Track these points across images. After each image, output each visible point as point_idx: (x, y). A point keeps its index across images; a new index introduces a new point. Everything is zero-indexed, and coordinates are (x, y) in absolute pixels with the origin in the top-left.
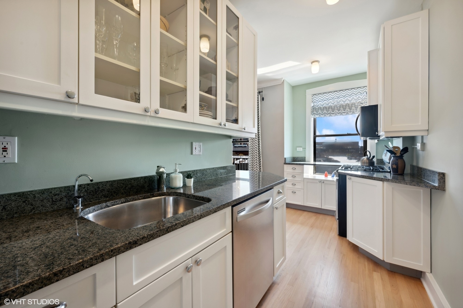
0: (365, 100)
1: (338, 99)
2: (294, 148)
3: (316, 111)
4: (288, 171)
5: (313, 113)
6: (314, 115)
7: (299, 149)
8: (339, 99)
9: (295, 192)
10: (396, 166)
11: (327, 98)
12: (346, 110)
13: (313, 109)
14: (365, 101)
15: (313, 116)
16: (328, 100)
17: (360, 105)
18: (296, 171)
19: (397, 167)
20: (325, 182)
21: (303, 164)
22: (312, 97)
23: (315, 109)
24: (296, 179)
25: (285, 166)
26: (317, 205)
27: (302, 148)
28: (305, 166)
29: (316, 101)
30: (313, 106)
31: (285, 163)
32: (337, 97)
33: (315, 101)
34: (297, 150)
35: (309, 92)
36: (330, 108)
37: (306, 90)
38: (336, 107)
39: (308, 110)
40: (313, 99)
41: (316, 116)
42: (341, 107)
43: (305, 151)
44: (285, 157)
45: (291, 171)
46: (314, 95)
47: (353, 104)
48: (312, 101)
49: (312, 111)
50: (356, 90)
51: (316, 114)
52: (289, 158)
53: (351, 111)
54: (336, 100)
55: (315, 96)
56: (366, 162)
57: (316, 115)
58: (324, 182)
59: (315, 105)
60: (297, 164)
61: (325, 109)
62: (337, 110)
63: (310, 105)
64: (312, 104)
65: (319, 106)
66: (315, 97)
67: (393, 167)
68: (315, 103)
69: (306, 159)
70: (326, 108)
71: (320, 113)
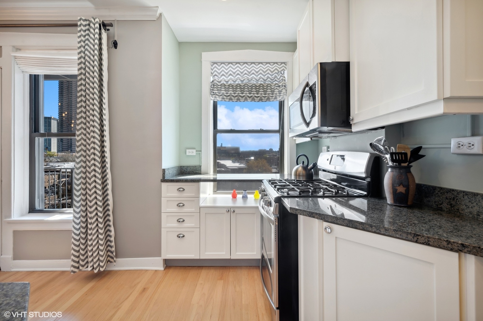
0: (283, 82)
1: (248, 75)
2: (181, 151)
3: (218, 90)
4: (169, 195)
5: (212, 93)
6: (214, 96)
7: (190, 152)
8: (250, 76)
9: (184, 236)
10: (405, 189)
11: (234, 71)
12: (260, 93)
13: (212, 86)
14: (283, 84)
15: (213, 98)
16: (234, 75)
17: (276, 89)
18: (185, 194)
19: (407, 190)
20: (236, 210)
21: (198, 181)
22: (212, 66)
23: (215, 87)
24: (185, 209)
25: (164, 185)
26: (222, 254)
27: (195, 150)
28: (202, 183)
29: (217, 74)
30: (213, 81)
31: (164, 180)
32: (248, 71)
33: (215, 73)
34: (187, 154)
35: (208, 57)
36: (238, 87)
37: (202, 53)
38: (246, 88)
39: (206, 88)
40: (212, 70)
41: (218, 99)
42: (254, 88)
43: (200, 155)
44: (163, 168)
45: (176, 194)
46: (214, 63)
47: (269, 85)
48: (212, 73)
49: (212, 89)
50: (272, 66)
51: (218, 94)
52: (173, 168)
53: (266, 96)
54: (246, 77)
55: (215, 65)
56: (303, 174)
57: (217, 96)
58: (234, 211)
59: (215, 80)
60: (186, 181)
61: (231, 87)
62: (247, 92)
63: (207, 80)
64: (212, 77)
65: (222, 83)
66: (215, 67)
67: (398, 191)
68: (216, 77)
69: (203, 169)
70: (233, 86)
71: (223, 93)
